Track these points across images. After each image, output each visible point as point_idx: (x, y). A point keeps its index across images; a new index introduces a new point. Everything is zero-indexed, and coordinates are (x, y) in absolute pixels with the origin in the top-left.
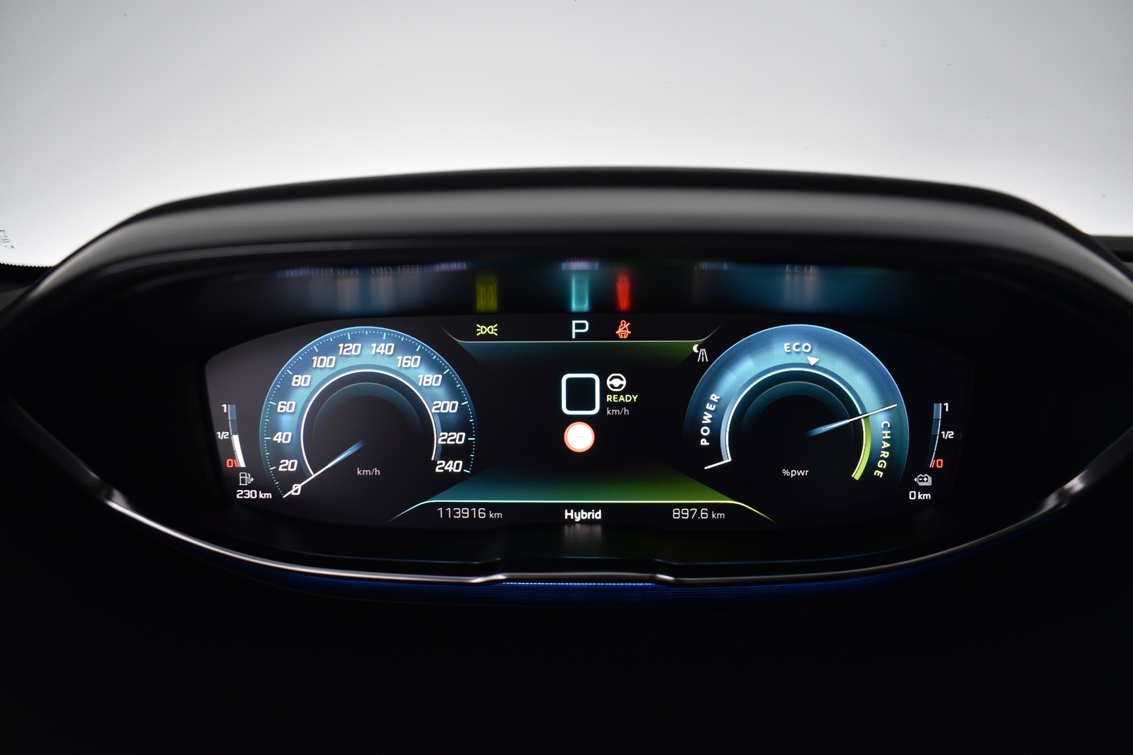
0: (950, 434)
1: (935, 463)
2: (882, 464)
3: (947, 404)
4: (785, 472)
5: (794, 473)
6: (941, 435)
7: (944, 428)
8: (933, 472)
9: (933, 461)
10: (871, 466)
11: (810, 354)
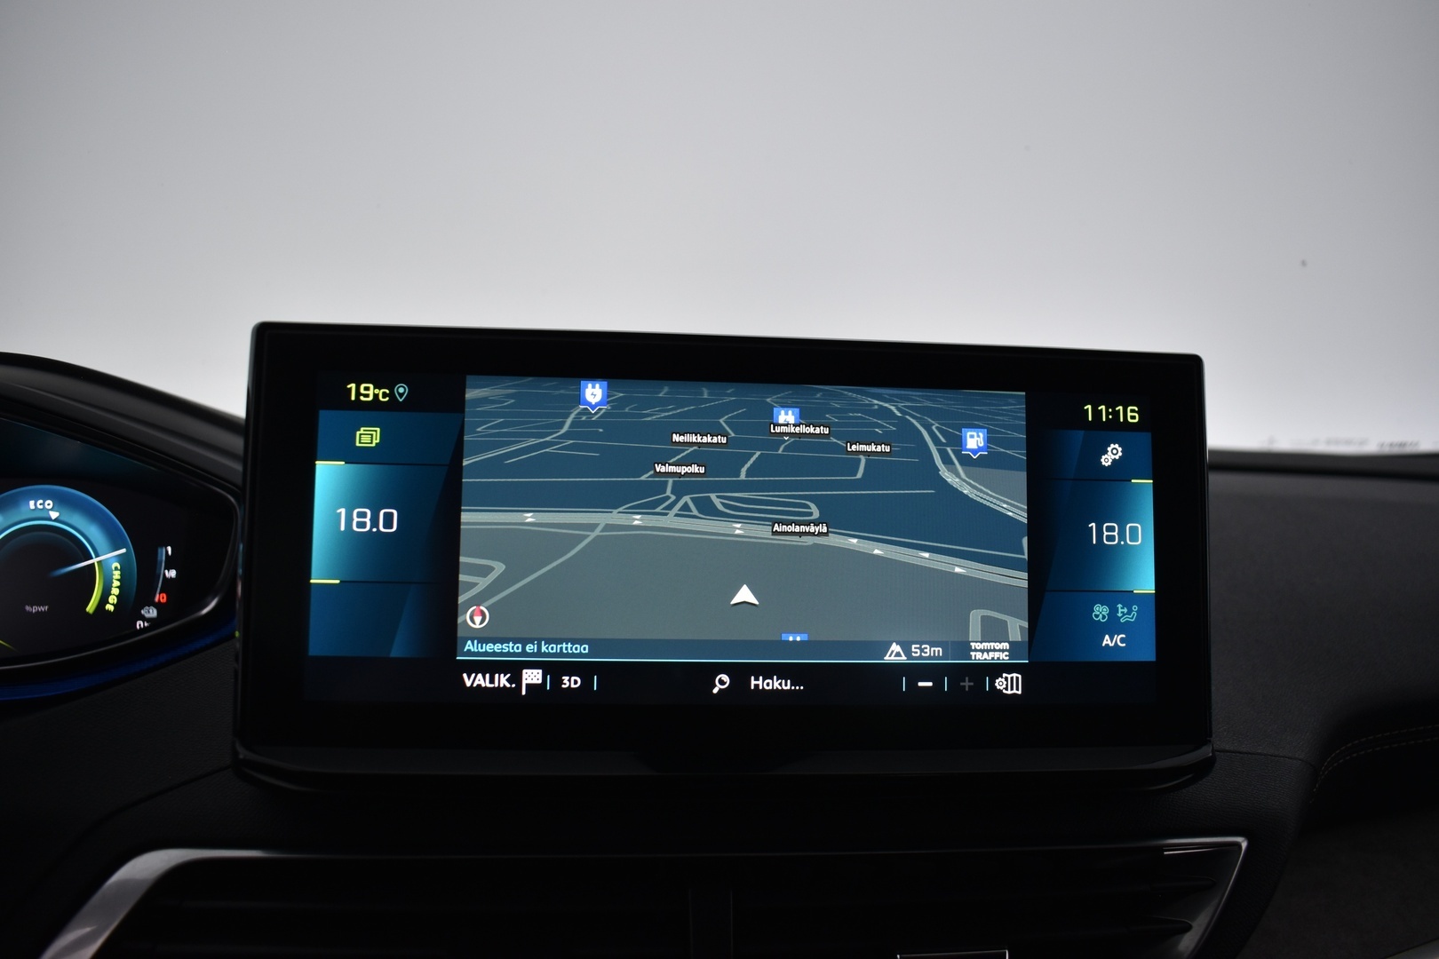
0: (172, 574)
2: (113, 599)
3: (169, 549)
4: (28, 608)
5: (35, 609)
6: (164, 574)
7: (168, 568)
8: (158, 606)
9: (158, 595)
10: (104, 600)
11: (51, 510)
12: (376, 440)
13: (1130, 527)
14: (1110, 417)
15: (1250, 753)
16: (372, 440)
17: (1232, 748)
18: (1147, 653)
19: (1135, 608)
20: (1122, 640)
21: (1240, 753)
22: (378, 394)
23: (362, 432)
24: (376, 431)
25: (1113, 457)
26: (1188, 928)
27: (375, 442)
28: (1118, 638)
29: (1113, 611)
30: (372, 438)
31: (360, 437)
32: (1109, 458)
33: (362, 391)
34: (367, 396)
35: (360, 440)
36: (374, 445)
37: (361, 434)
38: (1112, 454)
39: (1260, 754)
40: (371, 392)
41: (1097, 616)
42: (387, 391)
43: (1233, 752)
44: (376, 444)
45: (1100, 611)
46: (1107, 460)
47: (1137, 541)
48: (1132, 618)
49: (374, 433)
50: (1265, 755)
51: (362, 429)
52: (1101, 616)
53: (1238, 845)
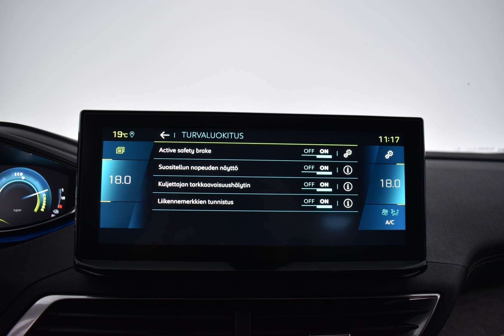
0: (64, 198)
1: (60, 206)
2: (43, 207)
3: (63, 189)
4: (14, 210)
5: (17, 211)
6: (61, 198)
7: (62, 196)
8: (59, 209)
10: (40, 207)
11: (22, 176)
12: (123, 151)
13: (396, 181)
14: (389, 141)
15: (442, 263)
16: (122, 151)
17: (436, 261)
18: (402, 227)
19: (398, 210)
20: (393, 222)
21: (439, 263)
22: (124, 135)
23: (118, 148)
24: (123, 148)
25: (390, 155)
26: (417, 327)
27: (123, 152)
28: (391, 221)
29: (390, 212)
30: (122, 150)
31: (118, 150)
32: (388, 156)
33: (118, 134)
34: (120, 136)
35: (118, 151)
36: (122, 153)
37: (118, 149)
38: (389, 154)
39: (446, 263)
40: (121, 134)
41: (384, 213)
42: (127, 134)
43: (436, 263)
44: (123, 153)
45: (385, 212)
46: (387, 156)
47: (399, 186)
48: (397, 214)
49: (122, 149)
50: (448, 264)
51: (118, 147)
52: (385, 213)
53: (437, 297)
